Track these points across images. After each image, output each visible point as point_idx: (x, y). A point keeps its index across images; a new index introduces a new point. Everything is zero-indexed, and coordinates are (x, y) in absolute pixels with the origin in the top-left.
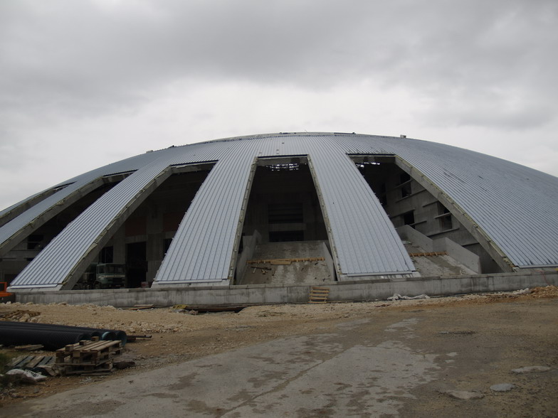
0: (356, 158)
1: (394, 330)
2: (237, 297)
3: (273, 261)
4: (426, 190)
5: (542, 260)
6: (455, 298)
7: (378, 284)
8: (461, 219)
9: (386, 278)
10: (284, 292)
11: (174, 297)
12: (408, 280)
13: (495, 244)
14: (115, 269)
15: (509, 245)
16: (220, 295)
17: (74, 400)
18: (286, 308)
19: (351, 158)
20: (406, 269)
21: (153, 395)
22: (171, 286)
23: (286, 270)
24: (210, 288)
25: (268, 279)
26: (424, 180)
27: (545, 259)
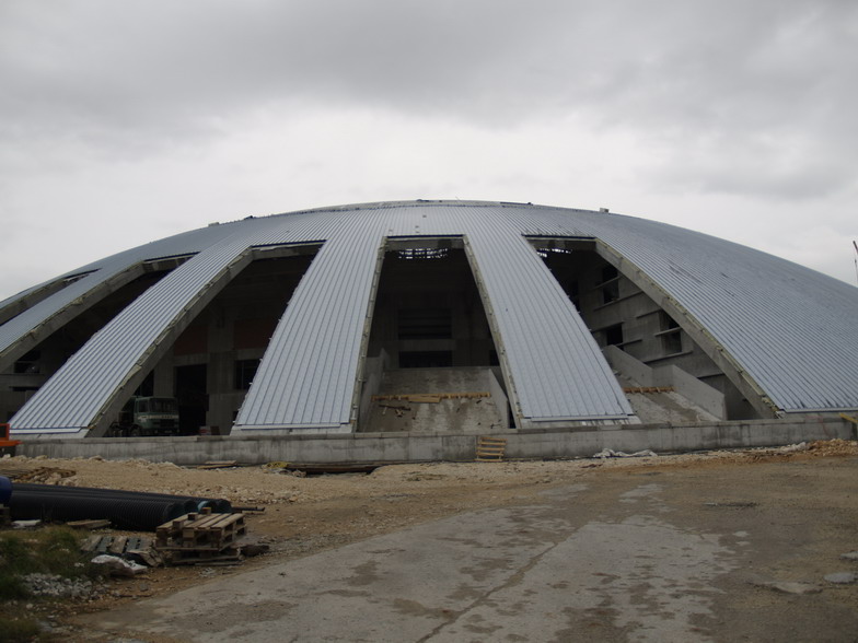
0: (537, 241)
1: (633, 501)
2: (365, 452)
3: (412, 397)
4: (643, 292)
5: (818, 401)
6: (696, 456)
7: (579, 434)
8: (698, 338)
9: (589, 424)
10: (438, 444)
11: (268, 450)
12: (625, 428)
13: (749, 376)
14: (162, 405)
15: (770, 379)
16: (340, 448)
17: (215, 601)
18: (444, 468)
19: (530, 241)
20: (619, 411)
21: (330, 592)
22: (262, 433)
23: (433, 412)
24: (325, 437)
25: (406, 424)
26: (640, 277)
27: (823, 399)
